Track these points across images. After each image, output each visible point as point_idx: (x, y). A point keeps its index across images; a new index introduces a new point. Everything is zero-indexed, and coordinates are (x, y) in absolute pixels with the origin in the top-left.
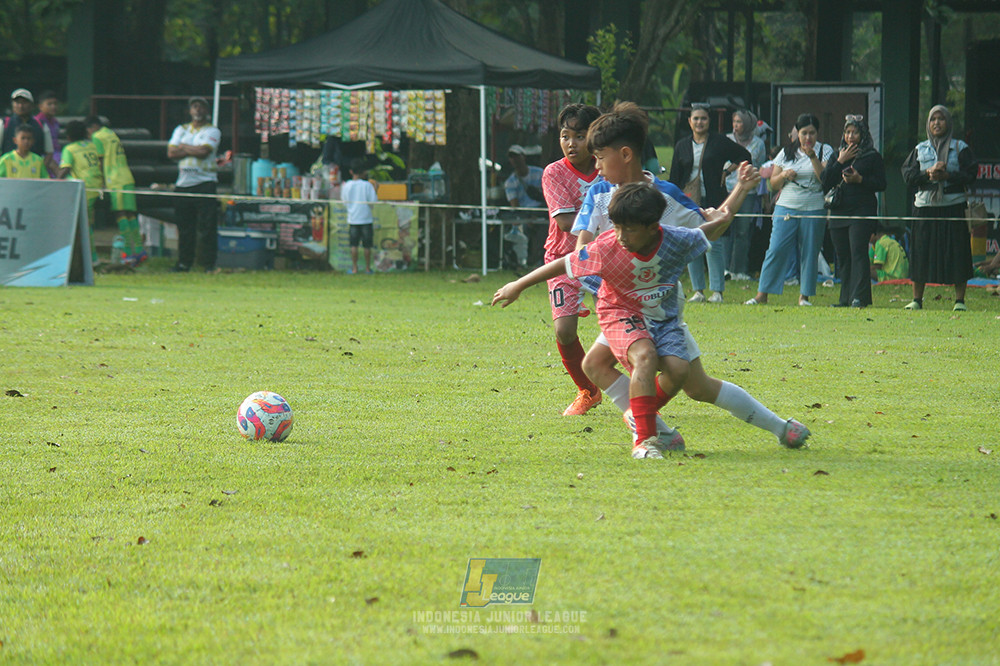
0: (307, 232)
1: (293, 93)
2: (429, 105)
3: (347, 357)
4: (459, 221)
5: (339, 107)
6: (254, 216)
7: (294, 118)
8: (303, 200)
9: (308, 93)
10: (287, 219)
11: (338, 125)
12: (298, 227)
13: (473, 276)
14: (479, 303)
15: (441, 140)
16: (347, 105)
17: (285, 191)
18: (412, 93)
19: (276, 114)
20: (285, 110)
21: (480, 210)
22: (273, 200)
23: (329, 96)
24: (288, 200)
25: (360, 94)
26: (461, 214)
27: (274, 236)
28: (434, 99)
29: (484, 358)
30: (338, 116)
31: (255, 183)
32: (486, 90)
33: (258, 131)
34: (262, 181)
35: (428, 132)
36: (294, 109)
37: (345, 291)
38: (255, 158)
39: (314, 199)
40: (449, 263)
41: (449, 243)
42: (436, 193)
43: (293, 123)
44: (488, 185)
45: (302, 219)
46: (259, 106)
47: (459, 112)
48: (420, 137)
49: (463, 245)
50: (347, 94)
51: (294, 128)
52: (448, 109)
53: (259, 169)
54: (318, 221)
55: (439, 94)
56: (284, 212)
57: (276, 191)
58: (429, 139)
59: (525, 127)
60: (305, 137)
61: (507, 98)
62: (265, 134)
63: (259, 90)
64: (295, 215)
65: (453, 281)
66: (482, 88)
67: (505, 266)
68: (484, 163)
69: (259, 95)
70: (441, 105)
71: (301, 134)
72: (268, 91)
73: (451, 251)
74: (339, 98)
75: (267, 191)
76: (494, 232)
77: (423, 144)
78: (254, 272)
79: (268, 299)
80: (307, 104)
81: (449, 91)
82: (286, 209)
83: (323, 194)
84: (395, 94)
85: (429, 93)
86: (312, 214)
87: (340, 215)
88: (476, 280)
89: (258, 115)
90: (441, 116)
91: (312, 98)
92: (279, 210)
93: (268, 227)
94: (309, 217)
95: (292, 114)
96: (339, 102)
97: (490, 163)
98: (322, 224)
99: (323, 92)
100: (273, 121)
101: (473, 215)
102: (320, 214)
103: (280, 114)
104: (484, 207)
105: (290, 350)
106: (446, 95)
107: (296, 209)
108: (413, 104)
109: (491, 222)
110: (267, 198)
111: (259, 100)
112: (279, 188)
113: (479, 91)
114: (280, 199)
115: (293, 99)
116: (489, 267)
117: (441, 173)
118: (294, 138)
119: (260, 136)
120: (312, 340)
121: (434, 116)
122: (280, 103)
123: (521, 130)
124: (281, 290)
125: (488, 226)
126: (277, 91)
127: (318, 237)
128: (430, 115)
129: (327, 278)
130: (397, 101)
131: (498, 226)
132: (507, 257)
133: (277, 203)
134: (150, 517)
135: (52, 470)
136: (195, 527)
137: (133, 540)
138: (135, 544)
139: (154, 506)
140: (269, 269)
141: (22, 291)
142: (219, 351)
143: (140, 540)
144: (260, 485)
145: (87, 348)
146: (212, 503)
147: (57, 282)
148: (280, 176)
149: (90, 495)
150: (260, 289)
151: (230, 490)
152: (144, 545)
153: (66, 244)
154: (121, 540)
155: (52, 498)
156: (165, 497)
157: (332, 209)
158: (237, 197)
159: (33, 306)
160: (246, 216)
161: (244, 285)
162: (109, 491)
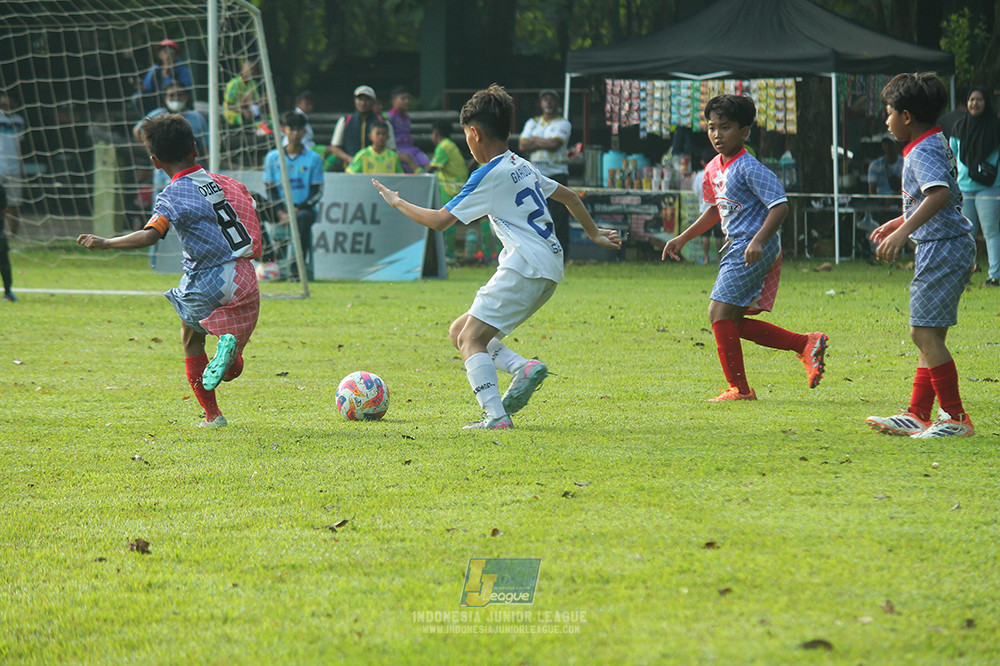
0: (658, 223)
1: (643, 85)
2: (780, 94)
3: (698, 347)
4: (809, 209)
5: (689, 97)
6: (605, 208)
7: (644, 109)
8: (654, 191)
9: (658, 84)
10: (638, 210)
11: (688, 116)
12: (649, 218)
13: (826, 265)
14: (832, 292)
15: (792, 128)
16: (697, 95)
17: (636, 182)
18: (762, 82)
19: (627, 106)
20: (635, 102)
21: (833, 199)
22: (625, 191)
23: (679, 87)
24: (639, 191)
25: (710, 84)
26: (813, 203)
27: (626, 227)
28: (785, 88)
29: (837, 347)
30: (688, 106)
31: (606, 175)
32: (837, 77)
33: (609, 123)
34: (613, 173)
35: (778, 121)
36: (644, 100)
37: (697, 282)
38: (606, 150)
39: (664, 190)
40: (801, 252)
41: (801, 231)
42: (788, 182)
43: (643, 115)
44: (840, 173)
45: (654, 210)
46: (609, 98)
47: (811, 100)
48: (771, 126)
49: (815, 234)
50: (697, 84)
51: (645, 119)
52: (798, 98)
53: (609, 160)
54: (669, 212)
55: (790, 82)
56: (635, 203)
57: (627, 182)
58: (780, 127)
59: (877, 114)
60: (655, 128)
61: (858, 85)
62: (616, 126)
63: (609, 82)
64: (646, 207)
65: (805, 270)
66: (833, 76)
67: (858, 255)
68: (836, 150)
69: (609, 87)
70: (791, 93)
71: (651, 126)
72: (617, 82)
73: (804, 240)
74: (689, 88)
75: (618, 183)
76: (846, 220)
77: (774, 133)
78: (606, 264)
79: (620, 290)
80: (657, 95)
81: (799, 79)
82: (636, 200)
83: (674, 185)
84: (745, 83)
85: (779, 82)
86: (663, 205)
87: (690, 205)
88: (829, 269)
89: (608, 107)
90: (792, 105)
91: (662, 88)
92: (631, 201)
93: (619, 218)
94: (660, 208)
95: (643, 105)
96: (689, 92)
97: (841, 151)
98: (673, 215)
99: (674, 83)
100: (623, 113)
101: (825, 204)
102: (671, 204)
103: (631, 105)
104: (836, 195)
105: (642, 342)
106: (797, 84)
107: (647, 200)
108: (763, 93)
109: (843, 210)
110: (618, 190)
111: (609, 91)
112: (630, 180)
113: (830, 79)
114: (631, 191)
115: (644, 90)
116: (841, 255)
117: (792, 161)
118: (644, 129)
119: (610, 128)
120: (664, 331)
121: (785, 105)
122: (630, 95)
123: (873, 117)
124: (633, 281)
125: (840, 215)
126: (627, 82)
127: (670, 228)
128: (780, 104)
129: (679, 269)
130: (748, 89)
131: (851, 214)
132: (860, 246)
133: (628, 194)
134: (505, 508)
135: (408, 462)
136: (548, 519)
137: (489, 533)
138: (489, 536)
139: (508, 498)
140: (621, 260)
141: (377, 286)
142: (571, 343)
143: (495, 532)
144: (612, 476)
145: (441, 341)
146: (566, 494)
147: (412, 276)
148: (631, 167)
149: (445, 487)
150: (612, 281)
151: (582, 482)
152: (498, 537)
153: (420, 238)
154: (476, 532)
155: (407, 491)
156: (519, 489)
157: (683, 199)
158: (588, 189)
159: (388, 301)
160: (598, 207)
161: (596, 277)
162: (464, 484)
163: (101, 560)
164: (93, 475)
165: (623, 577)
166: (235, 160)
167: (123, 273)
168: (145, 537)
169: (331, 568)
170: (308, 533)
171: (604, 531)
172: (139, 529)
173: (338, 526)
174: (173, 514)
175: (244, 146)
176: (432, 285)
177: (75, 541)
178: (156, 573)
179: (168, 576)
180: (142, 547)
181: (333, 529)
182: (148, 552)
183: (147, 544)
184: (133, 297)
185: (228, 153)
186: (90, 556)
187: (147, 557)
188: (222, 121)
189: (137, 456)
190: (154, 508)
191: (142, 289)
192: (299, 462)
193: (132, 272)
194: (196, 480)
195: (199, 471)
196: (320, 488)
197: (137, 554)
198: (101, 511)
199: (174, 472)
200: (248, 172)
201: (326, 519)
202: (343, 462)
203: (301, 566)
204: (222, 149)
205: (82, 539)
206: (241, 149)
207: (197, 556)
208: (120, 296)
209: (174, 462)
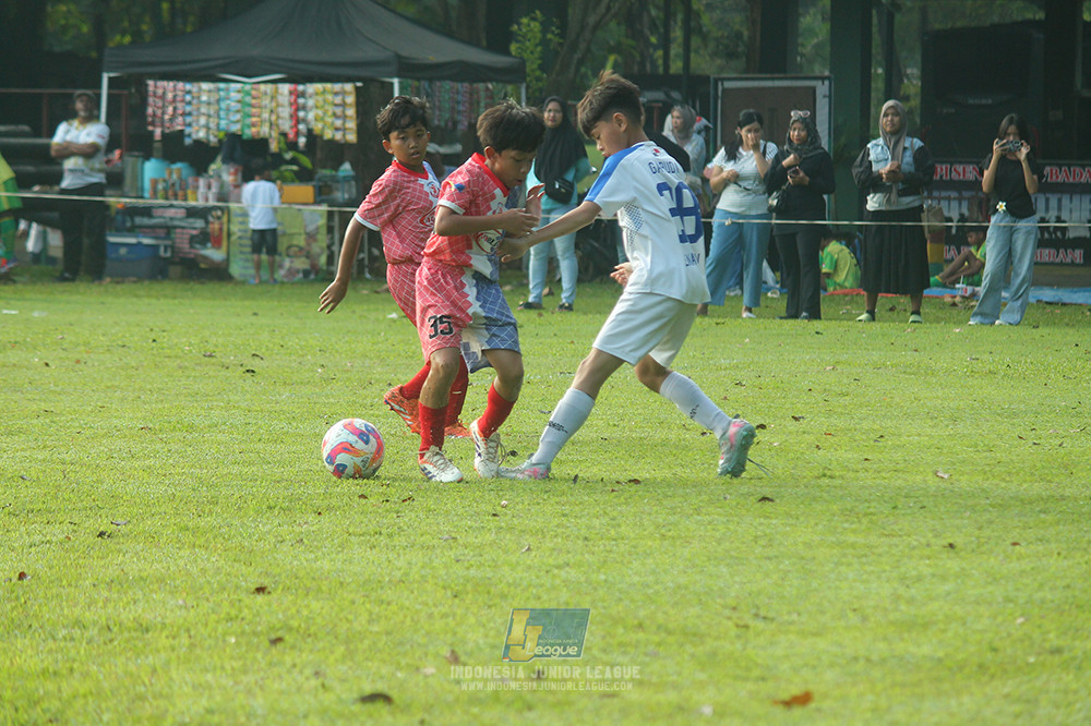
0: (204, 238)
1: (188, 87)
2: (338, 100)
3: (249, 375)
5: (239, 101)
6: (146, 221)
7: (190, 114)
8: (200, 203)
9: (205, 86)
10: (183, 224)
11: (238, 121)
12: (194, 232)
14: (394, 316)
15: (352, 137)
16: (248, 99)
17: (180, 193)
18: (319, 86)
19: (170, 110)
20: (179, 105)
22: (168, 203)
23: (227, 90)
24: (183, 203)
25: (262, 87)
27: (168, 242)
28: (344, 93)
30: (238, 111)
31: (147, 184)
32: (400, 83)
33: (150, 128)
34: (155, 183)
35: (337, 129)
36: (189, 103)
37: (247, 303)
38: (147, 157)
39: (212, 202)
40: (361, 272)
42: (346, 196)
43: (188, 119)
45: (200, 223)
46: (151, 100)
47: (371, 106)
48: (328, 135)
50: (248, 87)
51: (190, 125)
52: (359, 104)
53: (151, 169)
54: (216, 226)
55: (349, 87)
56: (179, 216)
57: (170, 193)
58: (338, 136)
59: (443, 124)
60: (202, 134)
61: (423, 92)
62: (158, 132)
63: (151, 82)
64: (191, 220)
65: (365, 292)
66: (396, 81)
69: (151, 89)
70: (351, 99)
71: (198, 131)
72: (161, 84)
73: (363, 259)
74: (239, 91)
75: (160, 194)
77: (332, 142)
78: (146, 283)
79: (162, 311)
80: (204, 98)
81: (359, 84)
82: (181, 213)
83: (222, 197)
84: (301, 88)
85: (337, 87)
86: (211, 219)
87: (240, 219)
89: (150, 110)
90: (351, 112)
91: (210, 91)
92: (174, 214)
93: (162, 232)
94: (207, 222)
95: (188, 109)
96: (239, 96)
98: (221, 229)
99: (222, 85)
100: (167, 117)
102: (219, 218)
103: (175, 109)
105: (186, 368)
106: (357, 89)
107: (192, 213)
108: (320, 98)
110: (161, 201)
111: (151, 93)
112: (174, 191)
113: (392, 84)
114: (175, 203)
115: (189, 92)
117: (352, 173)
118: (189, 136)
119: (151, 134)
120: (210, 356)
121: (343, 112)
122: (175, 97)
123: (438, 127)
124: (176, 301)
126: (171, 84)
127: (217, 244)
128: (339, 111)
129: (227, 288)
130: (303, 95)
133: (172, 206)
134: (32, 550)
136: (81, 561)
137: (15, 577)
138: (15, 580)
139: (37, 538)
140: (163, 278)
142: (108, 369)
143: (22, 576)
144: (153, 515)
146: (101, 535)
148: (174, 177)
150: (154, 301)
151: (119, 520)
152: (25, 581)
156: (49, 528)
157: (232, 213)
158: (127, 200)
160: (138, 220)
161: (136, 296)
165: (163, 626)
171: (144, 574)
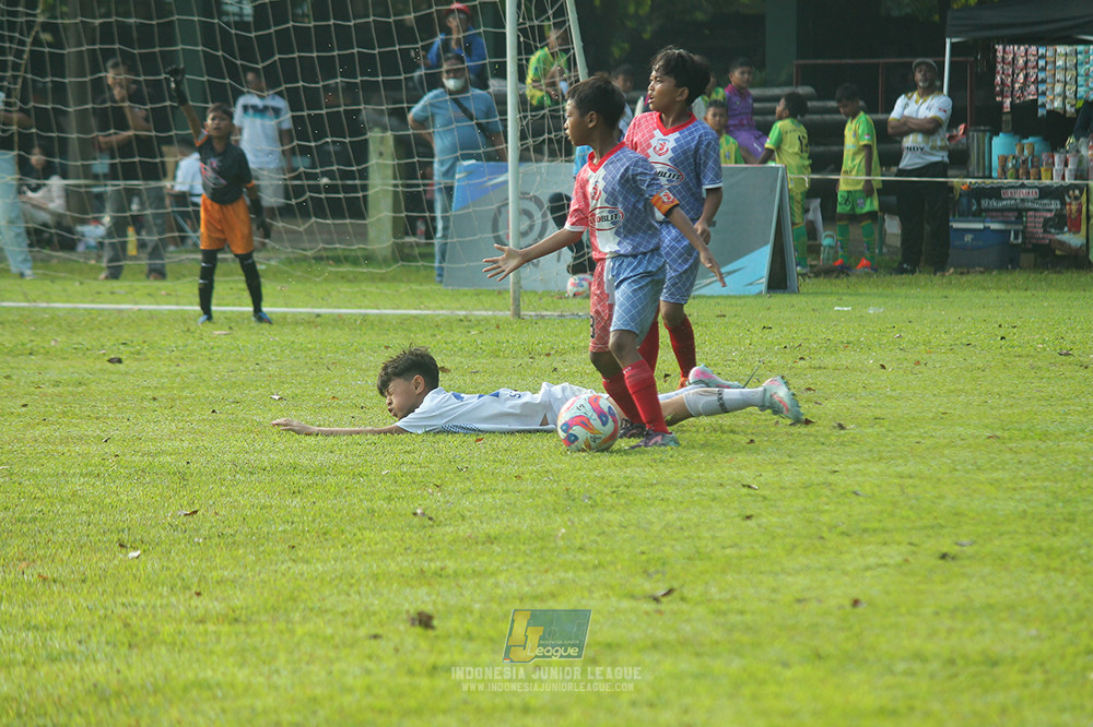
0: (1060, 221)
1: (1042, 51)
6: (994, 203)
7: (1044, 81)
8: (1056, 181)
9: (1061, 49)
10: (1035, 206)
12: (1049, 215)
17: (1033, 171)
19: (1021, 76)
20: (1032, 72)
22: (1019, 182)
23: (1087, 52)
24: (1036, 182)
27: (1021, 227)
31: (995, 162)
33: (998, 99)
34: (1004, 160)
36: (1043, 69)
38: (996, 132)
39: (1068, 181)
43: (1042, 88)
45: (1055, 205)
46: (999, 67)
51: (1044, 94)
53: (1000, 145)
54: (1074, 207)
56: (1031, 197)
57: (1021, 171)
60: (1057, 104)
62: (1007, 102)
63: (999, 48)
64: (1046, 201)
69: (999, 54)
71: (1052, 101)
72: (1009, 48)
75: (1010, 172)
78: (995, 273)
79: (1012, 304)
80: (1060, 63)
82: (1033, 194)
83: (1081, 174)
86: (1067, 199)
89: (998, 79)
91: (1066, 55)
92: (1026, 195)
93: (1012, 216)
94: (1063, 203)
95: (1041, 75)
98: (1079, 211)
99: (1080, 48)
100: (1017, 86)
102: (1076, 198)
103: (1026, 76)
105: (1039, 368)
107: (1046, 193)
110: (1010, 181)
111: (999, 59)
112: (1027, 168)
114: (1026, 182)
115: (1043, 57)
118: (1043, 105)
119: (1002, 103)
120: (1067, 354)
122: (1026, 63)
124: (1029, 293)
126: (1022, 48)
127: (1075, 227)
129: (1087, 278)
133: (1023, 186)
134: (868, 574)
135: (748, 517)
136: (922, 587)
137: (847, 603)
138: (849, 608)
139: (872, 561)
140: (1014, 268)
141: (712, 301)
142: (951, 370)
143: (856, 603)
144: (1001, 534)
145: (790, 369)
146: (944, 556)
147: (755, 289)
148: (1026, 152)
149: (794, 547)
150: (1003, 293)
151: (964, 540)
152: (860, 610)
153: (766, 243)
154: (833, 602)
155: (747, 552)
156: (886, 550)
158: (973, 181)
159: (726, 319)
160: (985, 203)
161: (984, 288)
162: (818, 543)
163: (376, 637)
164: (366, 533)
165: (1015, 660)
166: (538, 149)
167: (403, 288)
168: (428, 608)
169: (655, 646)
170: (626, 604)
171: (991, 601)
172: (422, 599)
173: (665, 595)
174: (462, 581)
175: (550, 133)
176: (780, 299)
177: (344, 614)
178: (441, 652)
179: (457, 657)
180: (425, 621)
181: (656, 600)
182: (432, 627)
183: (430, 618)
184: (416, 317)
185: (530, 141)
186: (362, 632)
187: (430, 633)
188: (523, 101)
189: (419, 511)
190: (439, 574)
191: (429, 308)
192: (615, 517)
193: (414, 287)
194: (491, 540)
195: (494, 528)
196: (643, 548)
197: (418, 630)
198: (375, 578)
199: (464, 529)
200: (553, 164)
201: (648, 586)
202: (670, 517)
203: (619, 646)
204: (523, 137)
205: (352, 612)
206: (546, 136)
207: (492, 633)
208: (400, 316)
209: (463, 517)
